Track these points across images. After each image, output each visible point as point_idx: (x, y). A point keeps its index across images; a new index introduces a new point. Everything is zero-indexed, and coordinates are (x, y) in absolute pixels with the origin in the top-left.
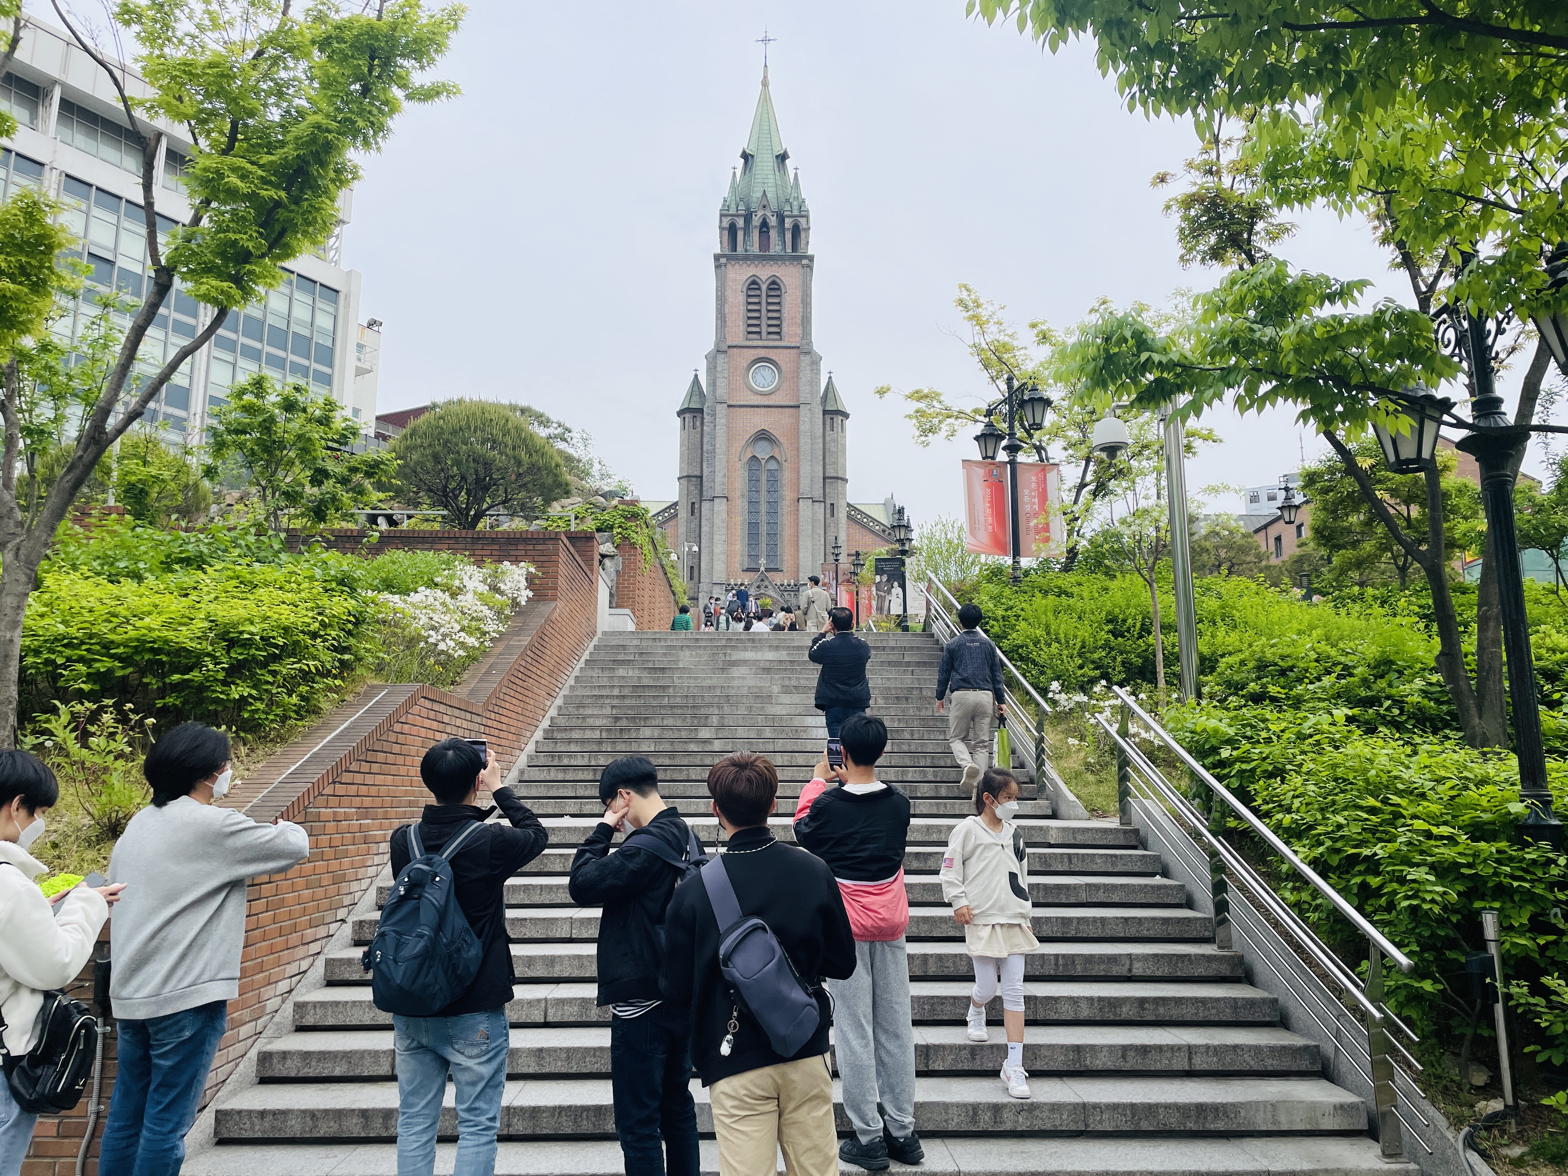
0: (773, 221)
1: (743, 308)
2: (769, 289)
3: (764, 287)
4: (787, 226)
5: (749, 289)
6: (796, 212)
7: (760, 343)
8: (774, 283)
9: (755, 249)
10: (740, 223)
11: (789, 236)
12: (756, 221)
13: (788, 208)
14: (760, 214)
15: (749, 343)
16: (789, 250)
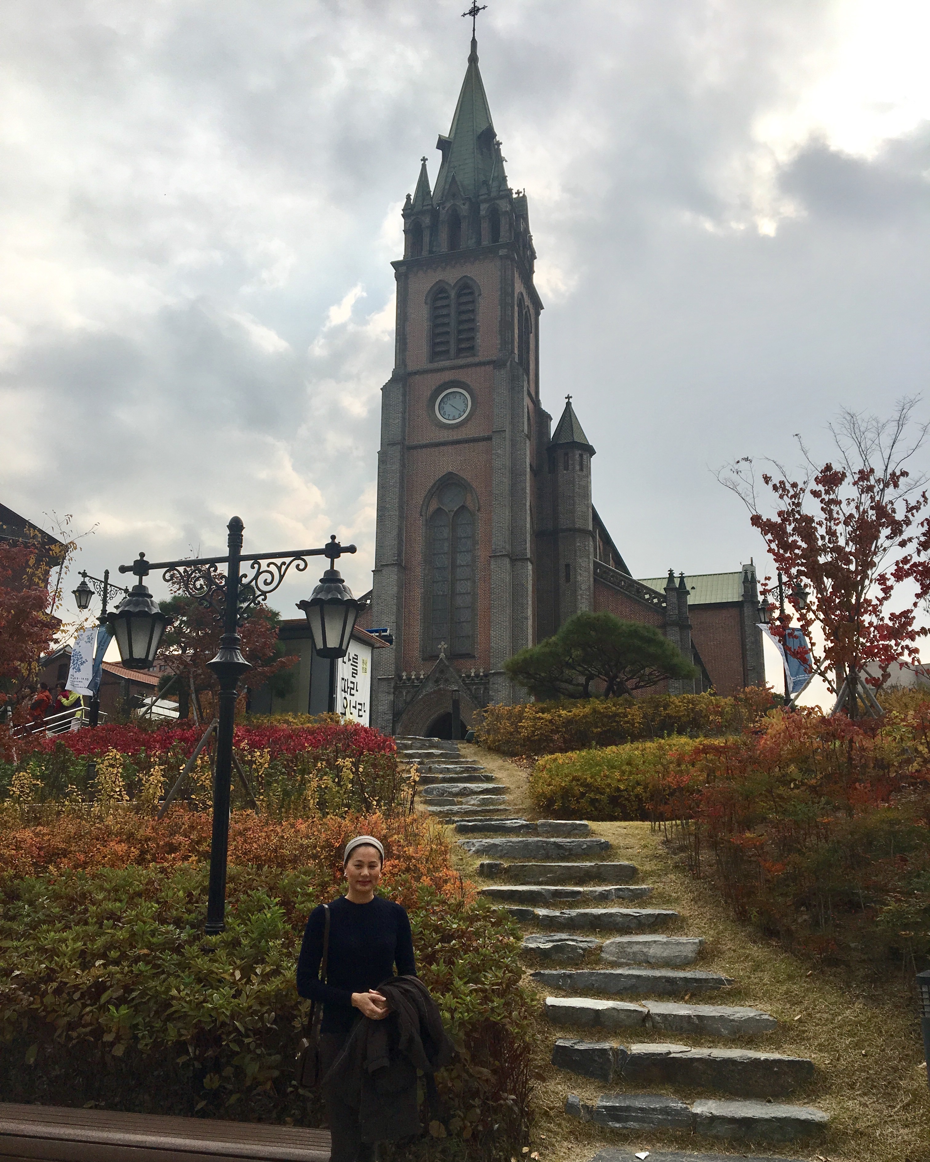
0: (464, 209)
1: (426, 325)
2: (459, 295)
3: (453, 294)
4: (483, 213)
5: (435, 299)
6: (493, 194)
7: (447, 363)
8: (466, 286)
9: (443, 247)
10: (427, 221)
11: (485, 226)
12: (443, 214)
13: (484, 191)
14: (448, 205)
15: (435, 365)
16: (485, 243)
